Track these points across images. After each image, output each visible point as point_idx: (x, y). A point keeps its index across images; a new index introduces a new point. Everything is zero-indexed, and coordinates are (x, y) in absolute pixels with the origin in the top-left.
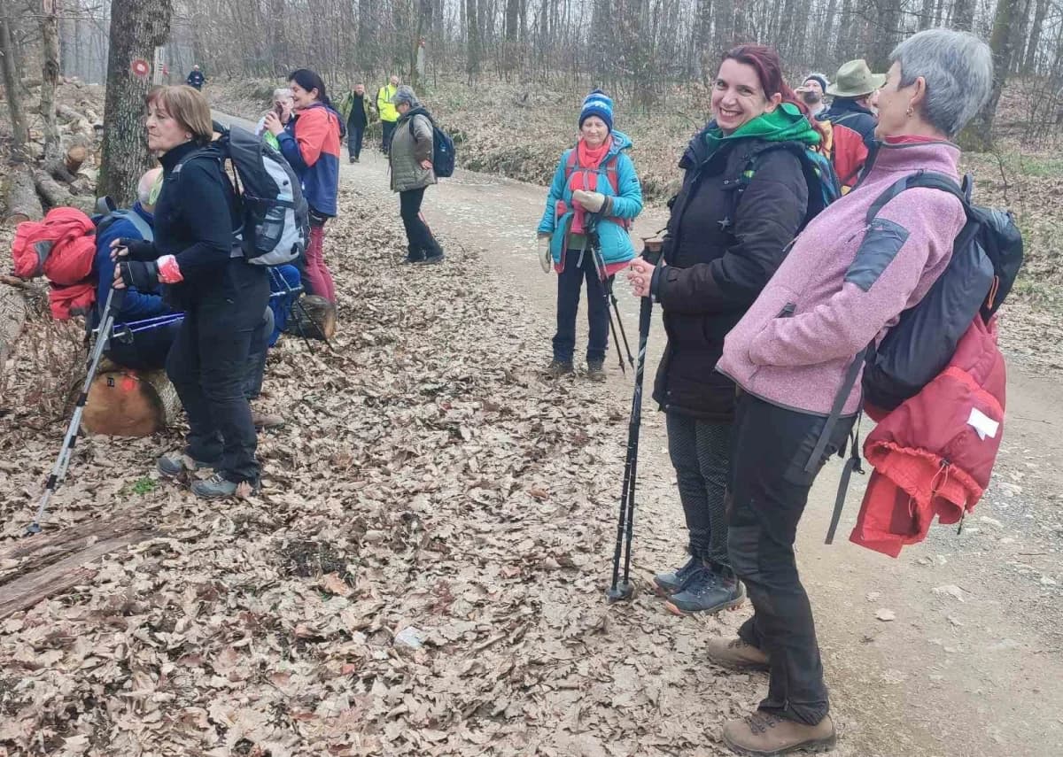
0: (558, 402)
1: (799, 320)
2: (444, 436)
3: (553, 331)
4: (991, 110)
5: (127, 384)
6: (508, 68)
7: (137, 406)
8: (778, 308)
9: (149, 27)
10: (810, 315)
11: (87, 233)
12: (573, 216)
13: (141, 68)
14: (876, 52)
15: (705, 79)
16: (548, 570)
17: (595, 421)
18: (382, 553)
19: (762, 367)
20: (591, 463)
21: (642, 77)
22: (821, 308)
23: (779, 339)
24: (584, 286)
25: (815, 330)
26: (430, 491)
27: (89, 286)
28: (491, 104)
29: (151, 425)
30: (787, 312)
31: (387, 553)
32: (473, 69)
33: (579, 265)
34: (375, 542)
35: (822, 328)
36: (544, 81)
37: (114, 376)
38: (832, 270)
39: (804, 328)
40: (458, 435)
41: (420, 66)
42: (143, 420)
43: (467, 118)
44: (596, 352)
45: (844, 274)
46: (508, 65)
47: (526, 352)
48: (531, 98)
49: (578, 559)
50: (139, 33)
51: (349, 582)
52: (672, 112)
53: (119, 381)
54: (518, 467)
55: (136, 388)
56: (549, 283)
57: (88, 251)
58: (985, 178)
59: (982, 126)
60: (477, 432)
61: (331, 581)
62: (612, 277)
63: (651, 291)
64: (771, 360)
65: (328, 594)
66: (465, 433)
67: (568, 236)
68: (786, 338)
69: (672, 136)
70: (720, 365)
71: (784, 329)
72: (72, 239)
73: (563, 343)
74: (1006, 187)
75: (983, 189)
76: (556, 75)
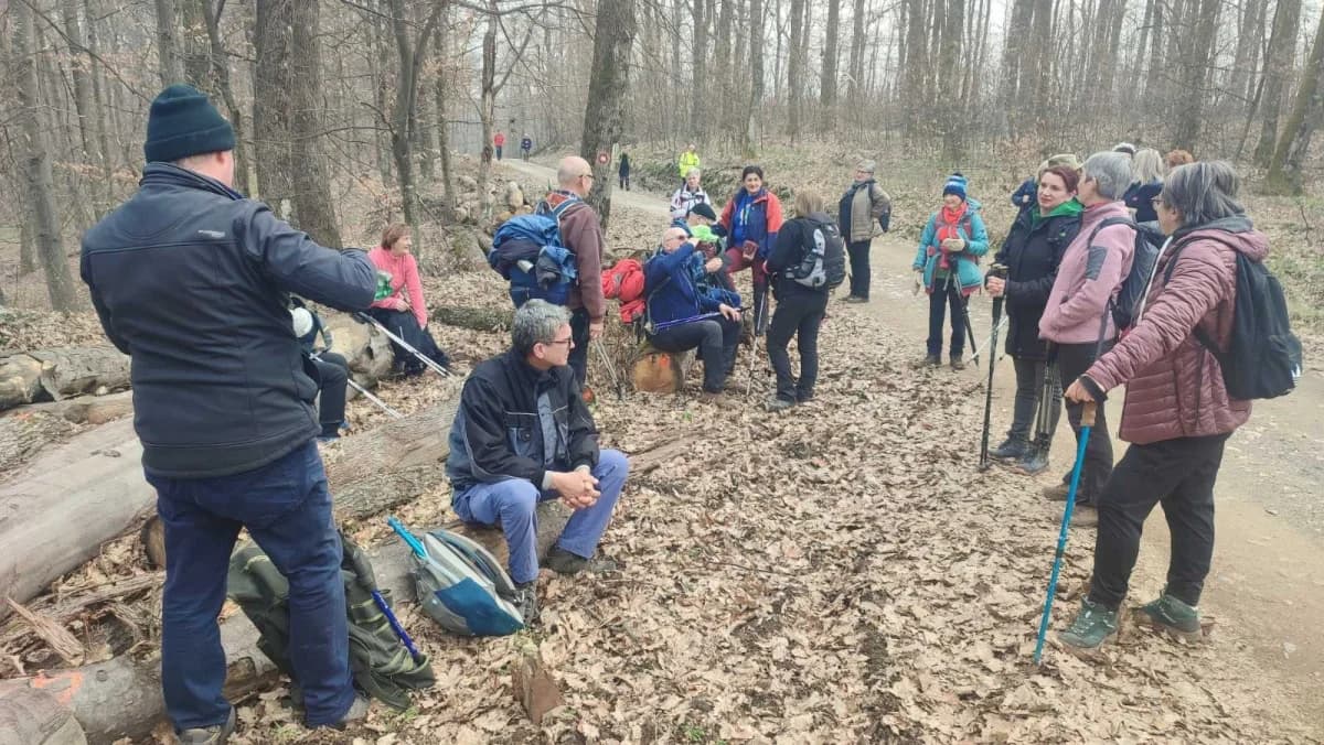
0: (925, 383)
1: (1071, 302)
2: (856, 399)
3: (926, 335)
4: (1300, 157)
5: (663, 361)
6: (824, 130)
7: (667, 374)
8: (1059, 300)
9: (611, 131)
10: (1074, 299)
11: (639, 269)
12: (939, 257)
13: (603, 159)
14: (1181, 104)
15: (1012, 136)
16: (945, 458)
17: (955, 393)
18: (842, 449)
19: (1061, 329)
20: (957, 414)
21: (952, 135)
22: (1079, 294)
23: (1065, 315)
24: (948, 304)
25: (1079, 304)
26: (858, 424)
27: (642, 300)
28: (813, 163)
29: (673, 387)
30: (1065, 300)
31: (845, 449)
32: (793, 131)
33: (945, 288)
34: (838, 443)
35: (1081, 302)
36: (857, 140)
37: (657, 356)
38: (1079, 276)
39: (1074, 305)
40: (865, 397)
41: (751, 132)
42: (670, 383)
43: (793, 177)
44: (957, 350)
45: (1084, 277)
46: (825, 127)
47: (892, 354)
48: (848, 157)
49: (961, 454)
50: (604, 135)
51: (828, 461)
52: (980, 167)
53: (659, 358)
54: (909, 414)
55: (668, 363)
56: (923, 303)
57: (641, 278)
58: (1289, 222)
59: (1290, 172)
60: (876, 396)
61: (816, 460)
62: (968, 296)
63: (1005, 293)
64: (1063, 324)
65: (817, 467)
66: (870, 396)
67: (936, 269)
68: (1067, 312)
69: (981, 188)
70: (1040, 335)
71: (1065, 309)
72: (632, 272)
73: (934, 343)
74: (1309, 229)
75: (1287, 231)
76: (869, 134)
